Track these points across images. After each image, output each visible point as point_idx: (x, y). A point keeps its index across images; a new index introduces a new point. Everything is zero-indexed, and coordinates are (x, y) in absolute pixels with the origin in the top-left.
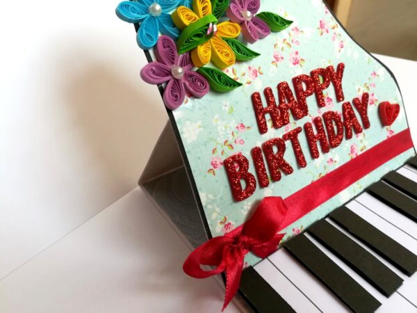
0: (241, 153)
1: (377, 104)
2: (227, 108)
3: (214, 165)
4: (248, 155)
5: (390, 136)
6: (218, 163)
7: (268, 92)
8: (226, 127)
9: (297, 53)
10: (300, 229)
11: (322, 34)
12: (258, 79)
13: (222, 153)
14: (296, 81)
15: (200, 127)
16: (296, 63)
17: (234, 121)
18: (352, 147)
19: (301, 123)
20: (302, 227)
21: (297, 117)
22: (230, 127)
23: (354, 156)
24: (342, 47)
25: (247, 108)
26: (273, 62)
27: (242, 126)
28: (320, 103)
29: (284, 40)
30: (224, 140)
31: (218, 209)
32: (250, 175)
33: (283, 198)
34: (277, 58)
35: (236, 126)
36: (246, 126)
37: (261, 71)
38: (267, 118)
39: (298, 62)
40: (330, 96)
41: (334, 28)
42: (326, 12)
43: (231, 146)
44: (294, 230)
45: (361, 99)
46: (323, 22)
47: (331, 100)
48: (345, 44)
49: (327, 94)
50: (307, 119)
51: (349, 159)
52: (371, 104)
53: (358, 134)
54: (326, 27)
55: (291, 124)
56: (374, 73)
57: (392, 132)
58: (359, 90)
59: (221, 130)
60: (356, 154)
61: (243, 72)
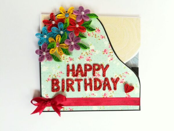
0: (58, 79)
1: (124, 83)
2: (58, 66)
3: (49, 80)
4: (60, 81)
6: (50, 79)
7: (73, 66)
8: (56, 71)
9: (90, 57)
10: (72, 109)
11: (104, 54)
12: (71, 61)
13: (52, 77)
14: (86, 65)
15: (47, 68)
16: (88, 60)
17: (59, 70)
18: (105, 94)
19: (83, 78)
20: (73, 109)
21: (82, 76)
23: (105, 97)
24: (112, 60)
26: (79, 58)
27: (61, 72)
28: (94, 74)
29: (86, 53)
30: (54, 74)
31: (46, 91)
32: (59, 86)
33: (67, 97)
34: (81, 57)
35: (59, 72)
36: (63, 73)
37: (73, 59)
38: (71, 73)
39: (89, 60)
40: (100, 74)
41: (111, 53)
42: (109, 47)
43: (56, 77)
44: (69, 108)
45: (116, 79)
46: (106, 50)
47: (100, 75)
48: (113, 59)
49: (99, 73)
50: (87, 78)
51: (102, 97)
52: (121, 83)
53: (110, 91)
54: (107, 52)
55: (79, 77)
56: (127, 73)
57: (129, 96)
58: (116, 76)
59: (54, 71)
60: (107, 97)
61: (67, 58)
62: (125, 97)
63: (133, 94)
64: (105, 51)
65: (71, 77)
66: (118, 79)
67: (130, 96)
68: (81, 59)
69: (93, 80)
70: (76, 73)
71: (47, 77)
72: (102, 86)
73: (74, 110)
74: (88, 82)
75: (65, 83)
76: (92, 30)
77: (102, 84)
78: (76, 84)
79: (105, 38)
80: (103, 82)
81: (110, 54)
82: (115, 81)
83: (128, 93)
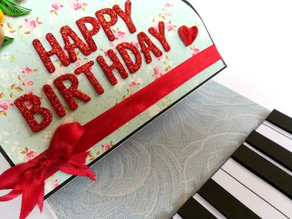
0: (31, 93)
1: (177, 29)
2: (7, 58)
3: (4, 107)
4: (38, 92)
5: (195, 54)
6: (8, 104)
7: (50, 38)
8: (10, 74)
10: (109, 144)
12: (37, 28)
13: (11, 96)
14: (80, 23)
16: (78, 7)
17: (18, 67)
18: (155, 69)
19: (93, 57)
20: (111, 142)
21: (86, 53)
22: (15, 73)
23: (159, 76)
25: (30, 54)
26: (52, 11)
27: (28, 70)
28: (111, 38)
30: (11, 85)
32: (45, 109)
34: (56, 7)
35: (21, 71)
36: (32, 69)
37: (39, 21)
38: (53, 59)
39: (80, 7)
40: (122, 31)
43: (20, 89)
44: (103, 146)
45: (157, 28)
47: (123, 33)
49: (118, 29)
50: (99, 53)
51: (152, 80)
52: (169, 30)
53: (160, 58)
55: (82, 60)
56: (168, 5)
57: (196, 50)
58: (154, 21)
59: (5, 77)
60: (161, 75)
61: (19, 25)
62: (191, 56)
63: (201, 43)
65: (60, 70)
66: (161, 25)
67: (198, 50)
68: (57, 11)
69: (115, 51)
70: (66, 53)
72: (142, 55)
73: (115, 143)
74: (109, 62)
75: (56, 91)
77: (139, 49)
78: (82, 80)
80: (139, 45)
82: (159, 32)
83: (191, 46)
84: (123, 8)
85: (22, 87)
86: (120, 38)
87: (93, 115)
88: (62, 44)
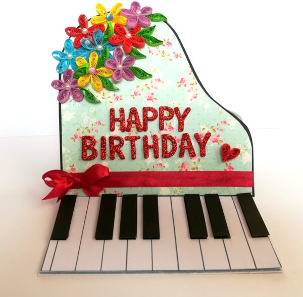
0: (94, 137)
1: (222, 144)
2: (93, 111)
3: (76, 137)
4: (98, 138)
5: (228, 170)
6: (79, 136)
7: (122, 111)
8: (89, 120)
9: (153, 94)
10: (120, 193)
11: (179, 86)
12: (118, 102)
13: (83, 132)
14: (145, 110)
15: (73, 115)
16: (150, 99)
17: (95, 119)
18: (183, 164)
20: (122, 193)
21: (139, 130)
22: (92, 122)
23: (184, 170)
24: (195, 97)
25: (105, 115)
26: (132, 95)
27: (100, 123)
28: (161, 128)
29: (146, 85)
30: (86, 127)
31: (71, 159)
32: (96, 150)
33: (111, 171)
34: (136, 94)
35: (95, 122)
36: (102, 123)
37: (122, 98)
38: (117, 124)
40: (173, 126)
41: (193, 84)
42: (190, 74)
43: (89, 131)
44: (116, 192)
45: (204, 135)
46: (184, 79)
47: (173, 128)
48: (198, 97)
49: (170, 124)
50: (148, 133)
51: (178, 170)
52: (213, 142)
53: (193, 158)
54: (185, 83)
55: (134, 132)
56: (225, 122)
57: (231, 167)
58: (203, 129)
59: (86, 121)
60: (186, 170)
61: (109, 96)
62: (222, 169)
63: (239, 164)
64: (182, 81)
65: (117, 132)
66: (208, 136)
67: (233, 169)
68: (135, 96)
69: (159, 137)
70: (126, 124)
71: (73, 132)
72: (178, 150)
74: (150, 142)
75: (108, 143)
76: (157, 42)
77: (179, 144)
78: (126, 145)
79: (181, 57)
80: (180, 141)
81: (192, 86)
82: (203, 140)
83: (228, 163)
84: (182, 111)
85: (91, 130)
86: (168, 130)
87: (121, 169)
88: (127, 117)
